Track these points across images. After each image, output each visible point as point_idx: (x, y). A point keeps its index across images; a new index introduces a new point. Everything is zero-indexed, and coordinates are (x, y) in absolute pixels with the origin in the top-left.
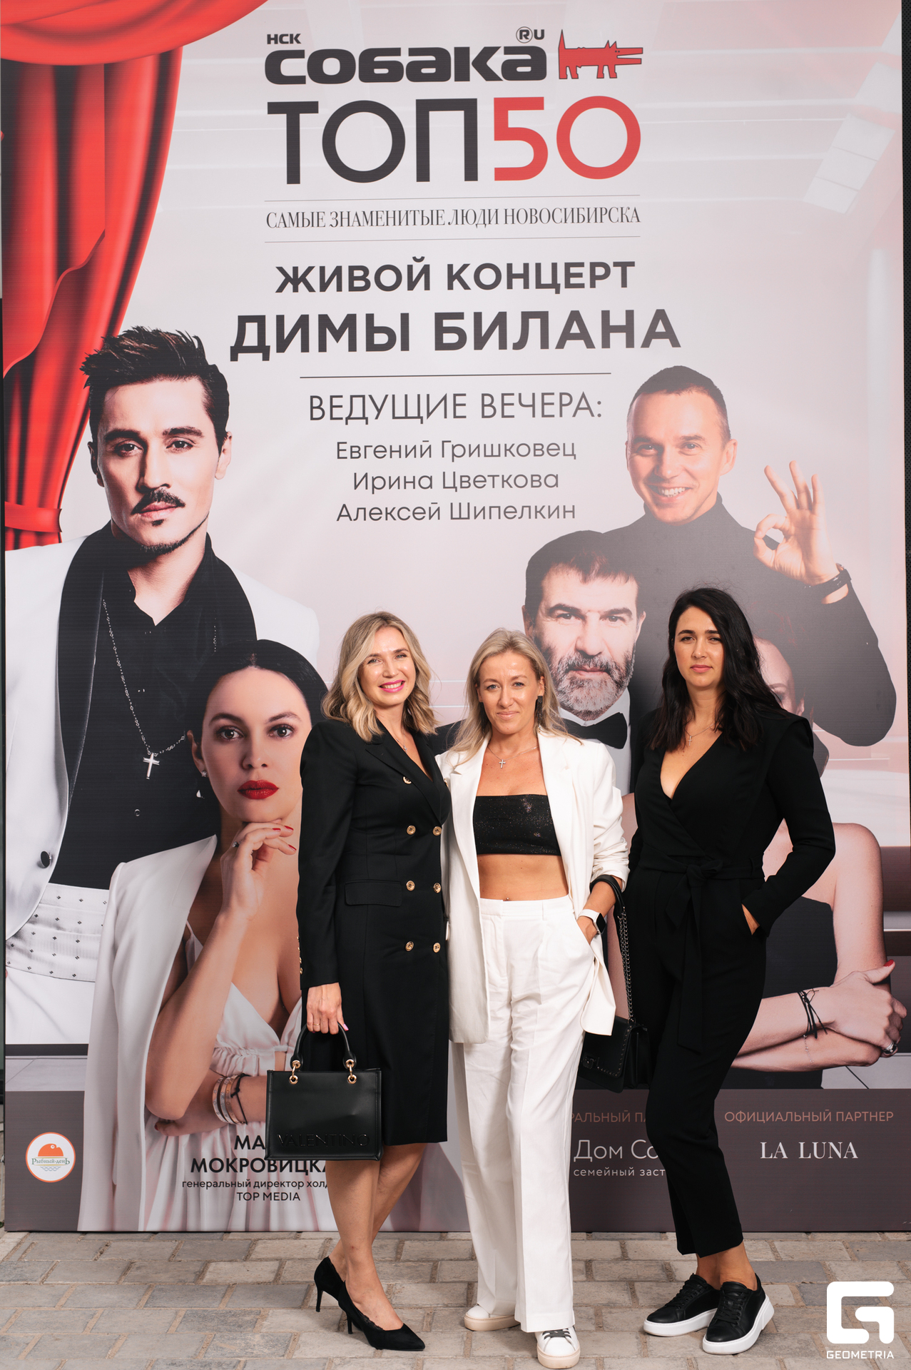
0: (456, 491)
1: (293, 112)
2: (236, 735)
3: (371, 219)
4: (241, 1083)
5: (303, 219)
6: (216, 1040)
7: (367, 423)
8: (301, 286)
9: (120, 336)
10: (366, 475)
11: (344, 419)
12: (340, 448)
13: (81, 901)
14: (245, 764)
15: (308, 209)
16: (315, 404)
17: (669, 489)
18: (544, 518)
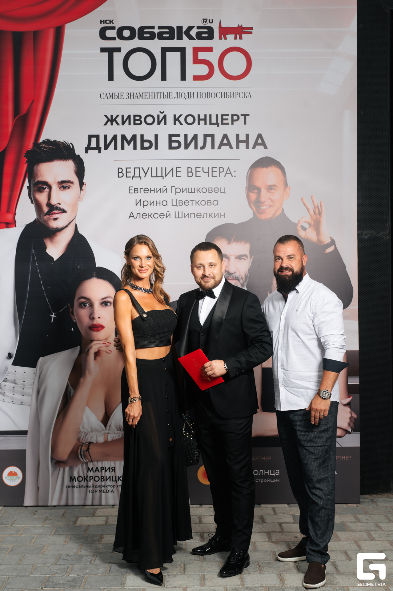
0: (177, 207)
1: (111, 51)
2: (88, 305)
3: (142, 96)
4: (90, 446)
5: (115, 95)
6: (80, 428)
7: (141, 179)
8: (114, 123)
9: (40, 143)
10: (140, 200)
11: (132, 177)
12: (130, 189)
13: (25, 372)
14: (91, 317)
15: (117, 91)
16: (120, 171)
17: (263, 206)
18: (213, 218)
